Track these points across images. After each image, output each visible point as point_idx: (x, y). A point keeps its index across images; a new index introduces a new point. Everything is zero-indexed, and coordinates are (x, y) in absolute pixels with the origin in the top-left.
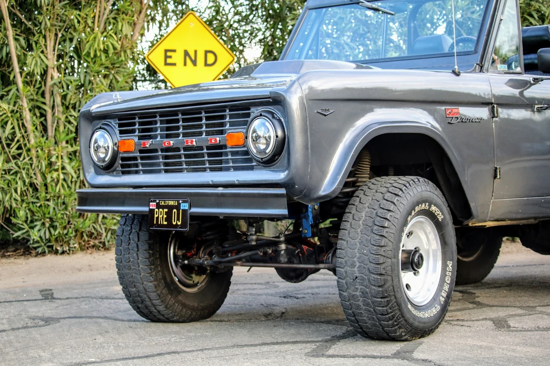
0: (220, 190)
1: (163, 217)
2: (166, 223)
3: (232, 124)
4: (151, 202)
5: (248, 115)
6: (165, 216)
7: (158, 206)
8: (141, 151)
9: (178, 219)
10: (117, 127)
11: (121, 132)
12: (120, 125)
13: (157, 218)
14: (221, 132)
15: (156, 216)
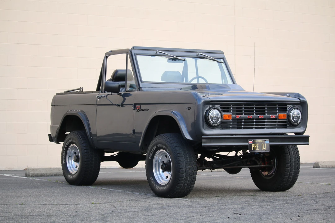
0: (280, 136)
1: (257, 147)
2: (259, 149)
3: (279, 111)
4: (250, 141)
5: (286, 108)
6: (258, 147)
7: (254, 143)
8: (233, 119)
9: (265, 147)
10: (220, 108)
11: (224, 111)
12: (221, 108)
13: (254, 148)
14: (276, 113)
15: (253, 147)
